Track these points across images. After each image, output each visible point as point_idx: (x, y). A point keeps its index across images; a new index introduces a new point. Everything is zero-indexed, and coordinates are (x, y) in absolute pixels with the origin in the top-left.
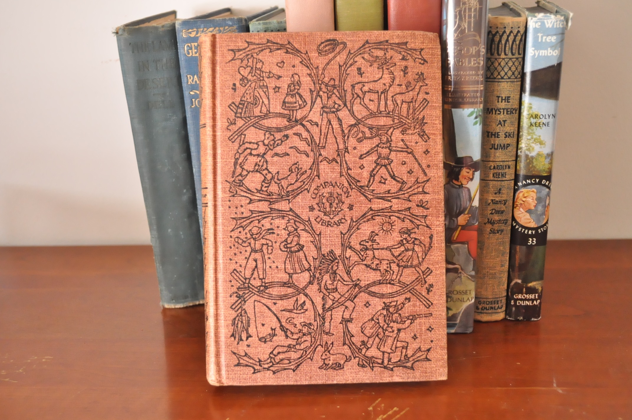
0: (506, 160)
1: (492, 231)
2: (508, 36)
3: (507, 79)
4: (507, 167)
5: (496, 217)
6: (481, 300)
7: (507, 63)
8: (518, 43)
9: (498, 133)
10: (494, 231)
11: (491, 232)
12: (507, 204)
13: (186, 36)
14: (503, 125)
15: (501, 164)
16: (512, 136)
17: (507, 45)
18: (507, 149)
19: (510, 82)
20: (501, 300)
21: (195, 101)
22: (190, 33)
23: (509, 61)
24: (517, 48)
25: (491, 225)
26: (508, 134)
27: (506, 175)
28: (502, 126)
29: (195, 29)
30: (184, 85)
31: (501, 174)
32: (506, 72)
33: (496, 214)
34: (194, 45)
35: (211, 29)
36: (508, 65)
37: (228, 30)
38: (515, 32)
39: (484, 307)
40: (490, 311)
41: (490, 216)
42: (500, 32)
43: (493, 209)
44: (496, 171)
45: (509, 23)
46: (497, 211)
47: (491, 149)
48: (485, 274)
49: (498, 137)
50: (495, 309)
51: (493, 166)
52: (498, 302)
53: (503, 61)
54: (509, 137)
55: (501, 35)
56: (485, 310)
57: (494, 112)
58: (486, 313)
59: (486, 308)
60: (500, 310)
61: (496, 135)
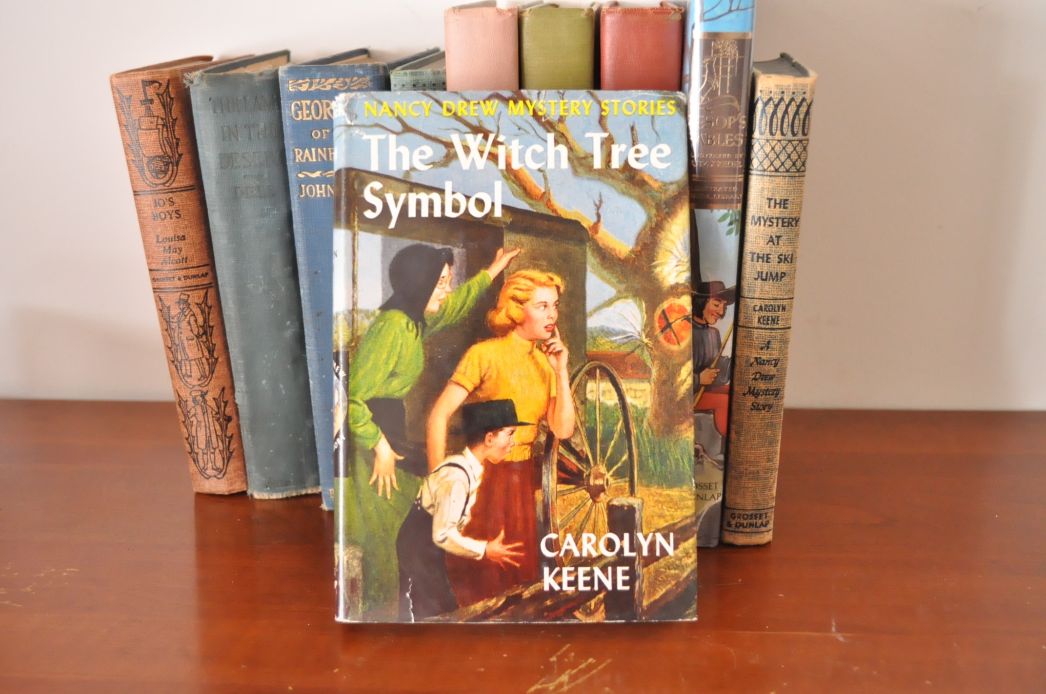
0: (779, 297)
1: (754, 406)
2: (787, 106)
3: (783, 172)
4: (781, 308)
5: (762, 385)
6: (735, 511)
7: (784, 148)
8: (802, 116)
9: (768, 255)
10: (758, 405)
11: (753, 408)
12: (779, 365)
13: (294, 90)
14: (776, 244)
15: (772, 303)
16: (789, 260)
17: (786, 120)
18: (781, 280)
19: (789, 176)
20: (766, 514)
21: (305, 187)
22: (300, 85)
23: (787, 144)
24: (801, 125)
25: (753, 397)
26: (783, 257)
27: (778, 320)
28: (774, 244)
29: (308, 80)
30: (290, 163)
31: (770, 318)
32: (783, 161)
33: (762, 380)
34: (306, 104)
35: (331, 80)
36: (786, 151)
37: (357, 82)
38: (798, 100)
39: (740, 523)
40: (748, 530)
41: (753, 384)
42: (774, 100)
43: (756, 373)
44: (763, 314)
45: (789, 86)
46: (764, 375)
47: (756, 279)
48: (742, 473)
49: (767, 262)
50: (756, 527)
51: (759, 305)
52: (761, 515)
53: (779, 144)
54: (784, 263)
55: (776, 103)
56: (741, 528)
57: (762, 223)
58: (742, 532)
59: (742, 525)
60: (763, 529)
61: (765, 259)
